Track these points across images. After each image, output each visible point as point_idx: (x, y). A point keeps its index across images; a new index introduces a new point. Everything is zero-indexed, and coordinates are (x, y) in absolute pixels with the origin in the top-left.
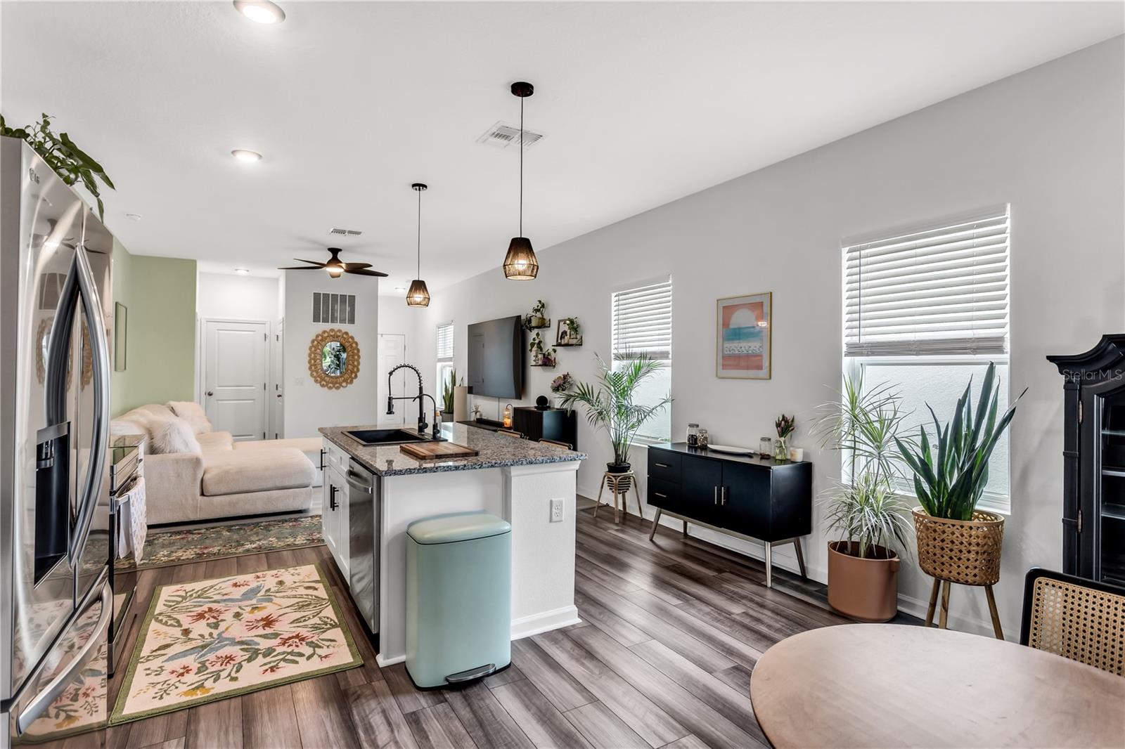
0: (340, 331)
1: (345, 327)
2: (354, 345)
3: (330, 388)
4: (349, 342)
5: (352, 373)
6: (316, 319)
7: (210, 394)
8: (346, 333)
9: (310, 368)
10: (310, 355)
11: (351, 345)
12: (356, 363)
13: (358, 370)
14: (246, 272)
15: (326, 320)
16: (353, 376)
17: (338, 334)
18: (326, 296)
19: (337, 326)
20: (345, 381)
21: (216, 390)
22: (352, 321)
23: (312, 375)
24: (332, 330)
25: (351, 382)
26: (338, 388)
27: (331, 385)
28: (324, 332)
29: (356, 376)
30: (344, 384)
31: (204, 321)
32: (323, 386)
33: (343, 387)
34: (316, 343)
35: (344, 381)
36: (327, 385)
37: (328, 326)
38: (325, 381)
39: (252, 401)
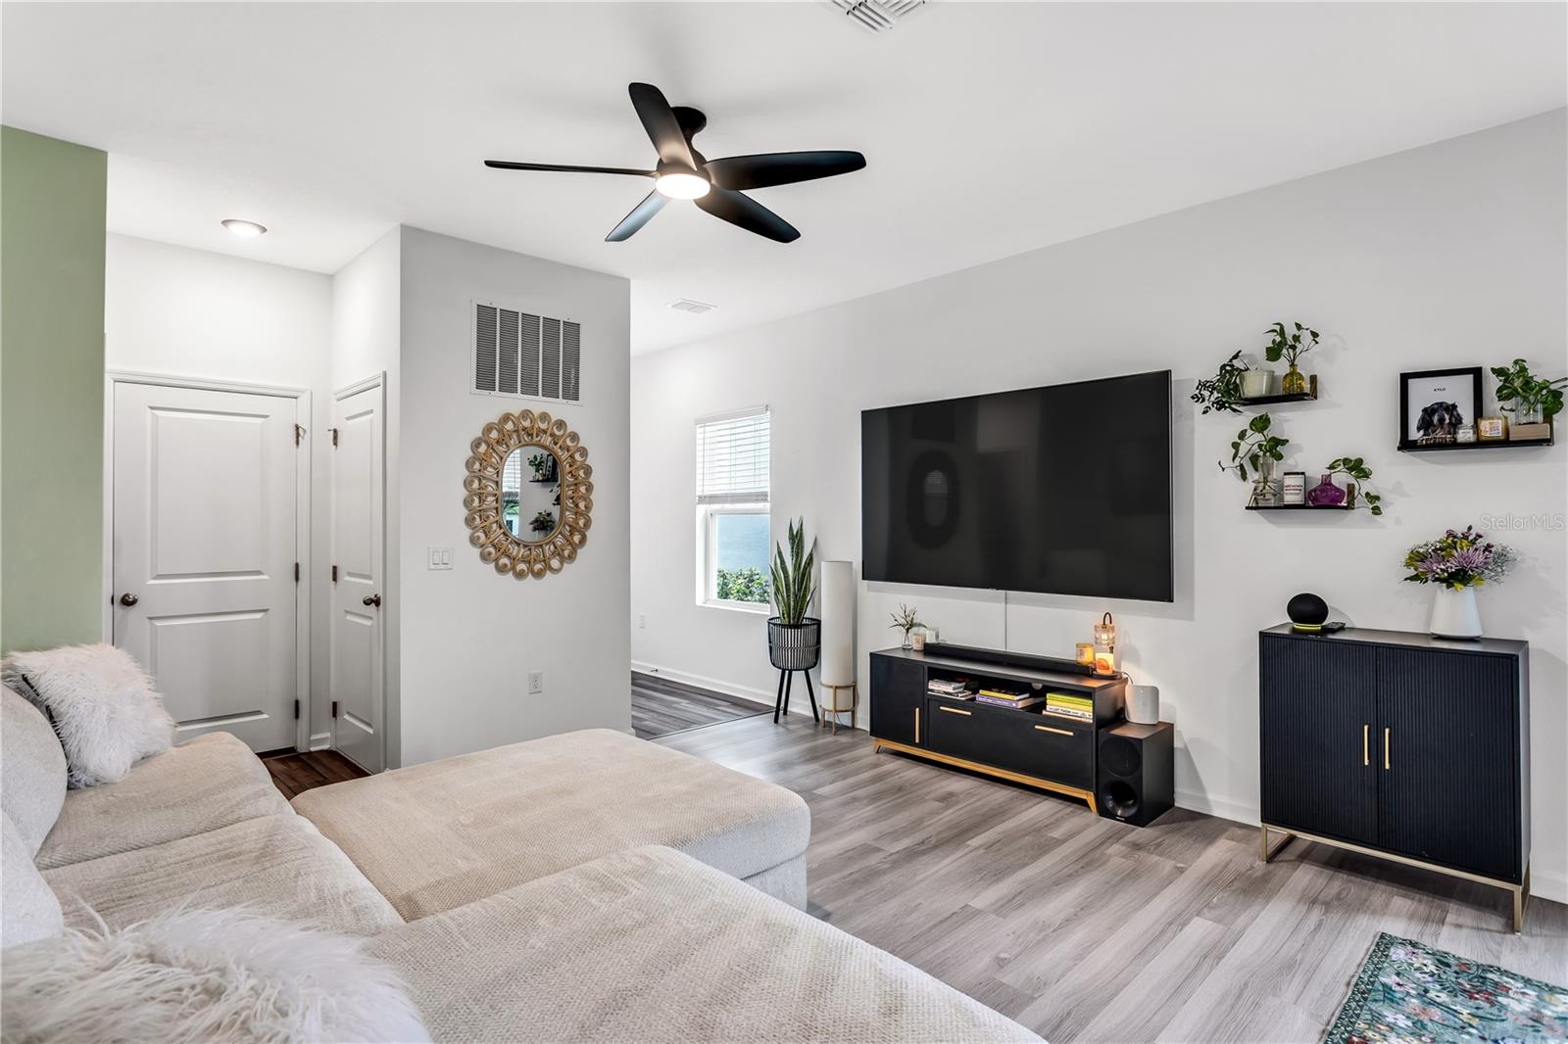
0: (544, 417)
1: (557, 408)
2: (578, 458)
3: (520, 575)
4: (567, 448)
5: (573, 530)
6: (484, 381)
7: (127, 602)
8: (561, 424)
9: (469, 521)
10: (468, 484)
11: (572, 456)
12: (582, 506)
13: (588, 524)
14: (256, 232)
15: (508, 386)
16: (577, 538)
17: (541, 425)
18: (510, 316)
19: (538, 404)
20: (557, 554)
21: (147, 587)
22: (572, 393)
23: (474, 540)
24: (525, 415)
25: (572, 557)
26: (539, 574)
27: (523, 567)
28: (506, 418)
29: (584, 540)
30: (555, 563)
32: (501, 570)
33: (551, 569)
34: (483, 448)
35: (554, 555)
36: (512, 568)
37: (516, 403)
38: (508, 557)
39: (259, 616)
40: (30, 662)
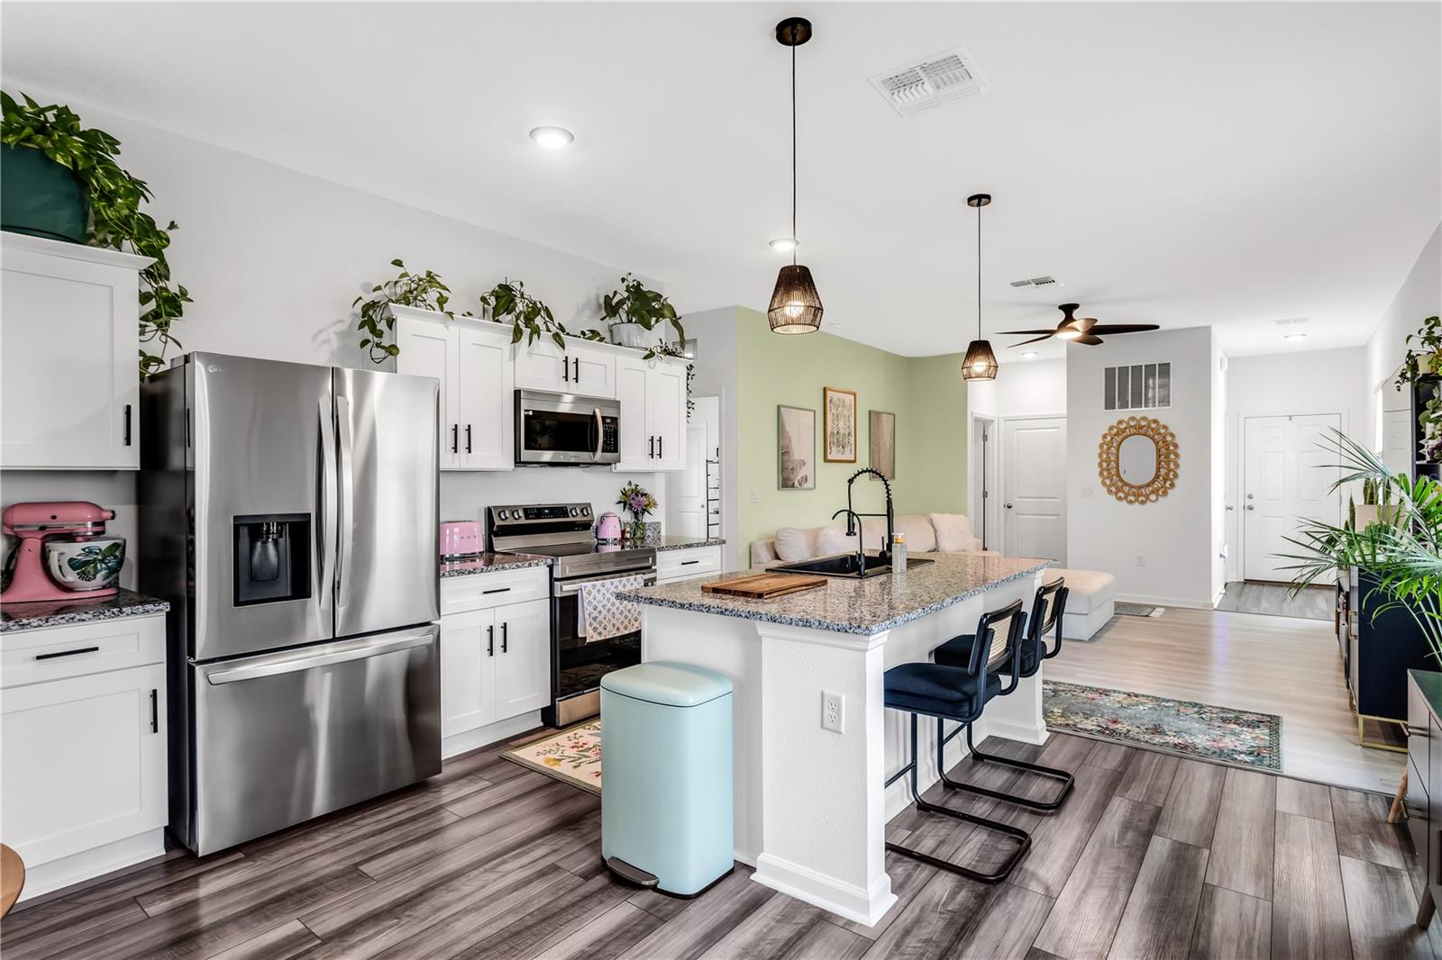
0: (1144, 418)
1: (1154, 412)
2: (1169, 438)
3: (1130, 502)
4: (1160, 434)
5: (1165, 480)
6: (1110, 404)
7: (1010, 507)
8: (1156, 421)
9: (1101, 474)
10: (1100, 456)
12: (1172, 466)
13: (1176, 476)
14: (1034, 355)
15: (1124, 405)
16: (1168, 485)
17: (1143, 423)
18: (1124, 370)
19: (1141, 412)
20: (1155, 492)
21: (1015, 501)
22: (1165, 401)
23: (1104, 483)
24: (1133, 418)
25: (1165, 493)
26: (1143, 503)
27: (1132, 498)
28: (1120, 422)
29: (1172, 485)
30: (1153, 497)
31: (1001, 420)
32: (1119, 499)
33: (1151, 501)
34: (1108, 438)
35: (1153, 492)
36: (1126, 498)
37: (1125, 414)
38: (1123, 492)
39: (1055, 517)
40: (937, 518)
